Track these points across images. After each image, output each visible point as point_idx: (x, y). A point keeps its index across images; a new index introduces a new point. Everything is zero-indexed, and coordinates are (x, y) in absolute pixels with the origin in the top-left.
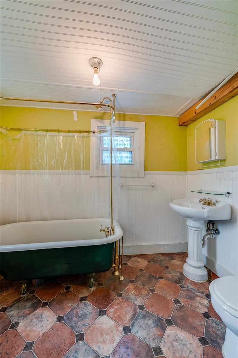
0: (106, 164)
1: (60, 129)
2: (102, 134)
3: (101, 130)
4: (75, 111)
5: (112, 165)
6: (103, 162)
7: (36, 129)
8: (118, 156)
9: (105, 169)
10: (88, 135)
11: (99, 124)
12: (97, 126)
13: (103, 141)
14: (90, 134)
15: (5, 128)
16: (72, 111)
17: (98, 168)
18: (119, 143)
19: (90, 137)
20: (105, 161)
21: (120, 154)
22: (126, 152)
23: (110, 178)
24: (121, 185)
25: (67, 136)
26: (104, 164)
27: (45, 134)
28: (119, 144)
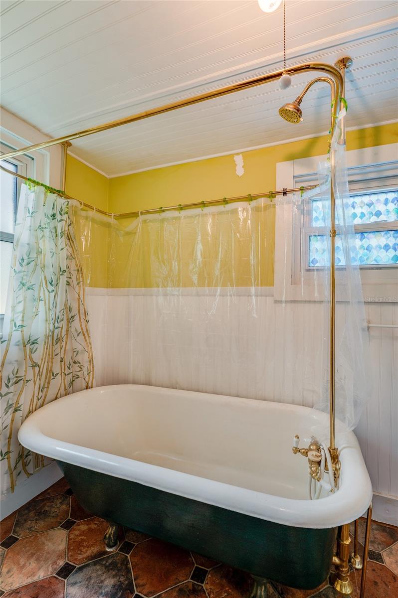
0: (317, 270)
1: (205, 200)
2: (308, 194)
3: (305, 185)
4: (237, 154)
5: (336, 272)
6: (311, 265)
7: (162, 208)
8: (357, 247)
9: (316, 282)
10: (269, 202)
11: (299, 170)
12: (294, 177)
13: (309, 213)
14: (273, 199)
15: (113, 215)
16: (232, 155)
17: (294, 281)
18: (358, 211)
19: (274, 206)
20: (317, 262)
21: (361, 240)
22: (383, 233)
23: (330, 305)
24: (365, 324)
25: (220, 213)
26: (313, 270)
27: (176, 216)
28: (359, 215)
